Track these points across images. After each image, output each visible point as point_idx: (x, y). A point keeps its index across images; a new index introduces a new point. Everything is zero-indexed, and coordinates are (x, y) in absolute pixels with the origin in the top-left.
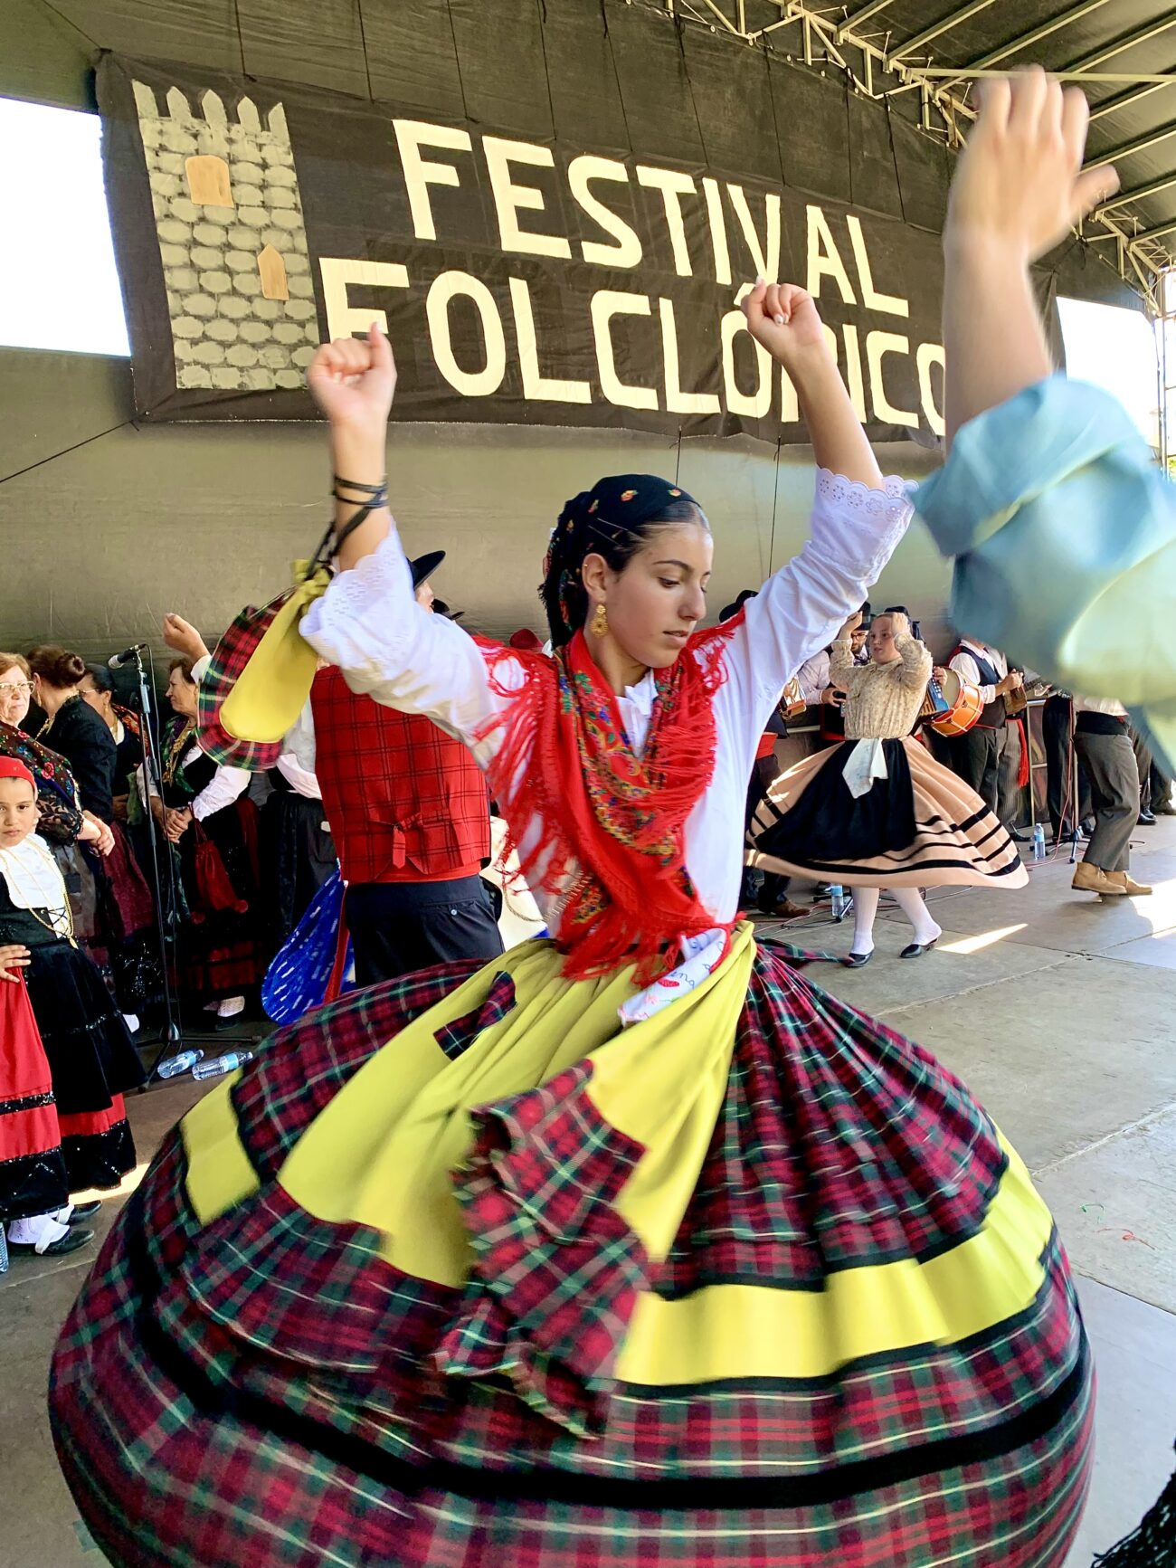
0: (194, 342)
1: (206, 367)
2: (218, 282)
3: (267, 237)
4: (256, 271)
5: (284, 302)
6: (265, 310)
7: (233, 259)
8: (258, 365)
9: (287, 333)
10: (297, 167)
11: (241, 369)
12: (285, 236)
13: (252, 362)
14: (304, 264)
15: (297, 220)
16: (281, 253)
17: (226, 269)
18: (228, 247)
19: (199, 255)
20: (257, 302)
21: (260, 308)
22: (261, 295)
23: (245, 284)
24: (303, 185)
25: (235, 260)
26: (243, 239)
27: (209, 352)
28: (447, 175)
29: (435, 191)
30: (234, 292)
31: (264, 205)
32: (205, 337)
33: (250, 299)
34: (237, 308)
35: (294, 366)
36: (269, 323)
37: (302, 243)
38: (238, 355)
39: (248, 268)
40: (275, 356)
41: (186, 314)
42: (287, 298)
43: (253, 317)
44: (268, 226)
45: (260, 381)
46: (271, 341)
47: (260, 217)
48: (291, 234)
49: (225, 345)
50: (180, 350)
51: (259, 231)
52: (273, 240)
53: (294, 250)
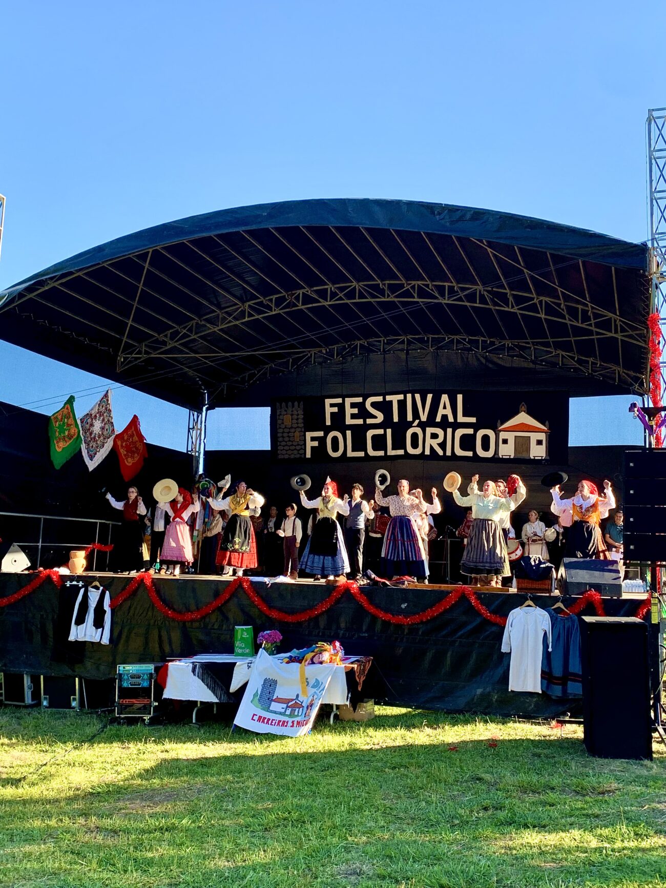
0: (281, 450)
1: (283, 455)
2: (287, 439)
3: (297, 429)
9: (298, 448)
10: (303, 414)
11: (289, 455)
12: (300, 429)
13: (291, 453)
14: (303, 433)
15: (302, 425)
16: (299, 432)
17: (289, 437)
18: (289, 432)
19: (285, 435)
21: (294, 443)
22: (294, 441)
23: (291, 439)
24: (304, 419)
25: (290, 434)
26: (293, 430)
27: (284, 452)
28: (335, 410)
29: (332, 414)
30: (289, 441)
31: (297, 423)
32: (284, 449)
33: (292, 442)
34: (289, 443)
35: (299, 454)
36: (295, 446)
37: (303, 430)
38: (289, 452)
39: (293, 436)
40: (296, 452)
41: (280, 446)
42: (298, 440)
43: (292, 445)
44: (297, 427)
46: (295, 449)
47: (295, 426)
48: (302, 428)
49: (286, 450)
50: (279, 452)
51: (295, 428)
53: (301, 431)
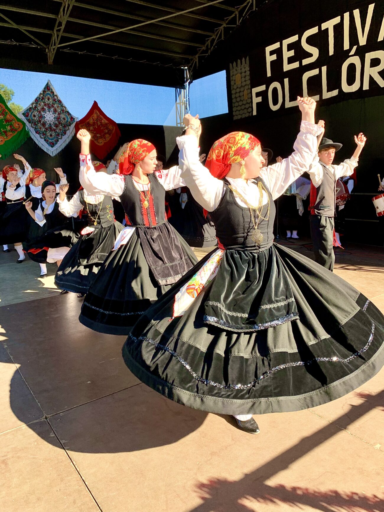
0: (236, 111)
1: (237, 115)
2: (238, 99)
3: (245, 87)
4: (243, 95)
5: (247, 100)
6: (244, 102)
7: (241, 94)
8: (243, 113)
9: (247, 106)
10: (250, 70)
11: (241, 115)
12: (248, 86)
13: (242, 113)
14: (249, 91)
15: (248, 82)
16: (247, 90)
17: (240, 96)
18: (240, 92)
19: (237, 95)
20: (244, 101)
22: (244, 100)
24: (251, 75)
26: (242, 89)
27: (238, 113)
28: (274, 57)
29: (272, 63)
30: (241, 100)
31: (245, 81)
34: (240, 103)
35: (248, 112)
36: (245, 105)
37: (250, 86)
38: (241, 112)
39: (242, 95)
40: (245, 111)
41: (235, 107)
42: (247, 99)
43: (243, 104)
44: (245, 85)
45: (243, 116)
46: (245, 108)
47: (244, 84)
48: (248, 85)
49: (239, 111)
50: (234, 113)
51: (244, 86)
52: (246, 87)
53: (249, 89)
